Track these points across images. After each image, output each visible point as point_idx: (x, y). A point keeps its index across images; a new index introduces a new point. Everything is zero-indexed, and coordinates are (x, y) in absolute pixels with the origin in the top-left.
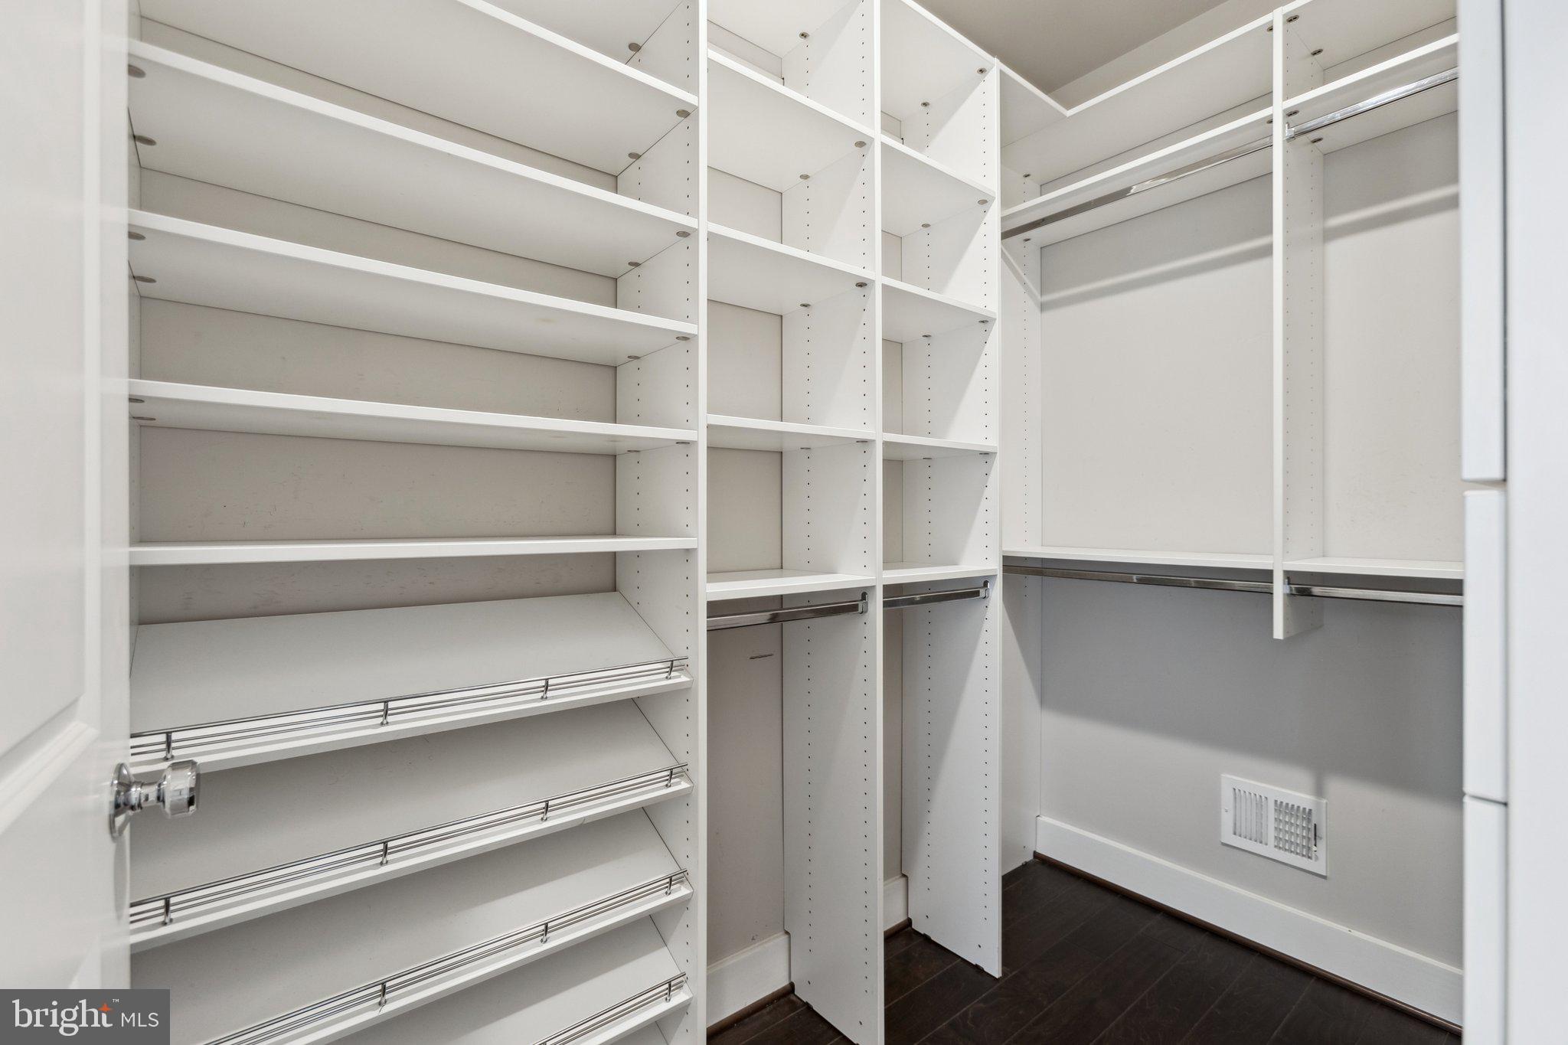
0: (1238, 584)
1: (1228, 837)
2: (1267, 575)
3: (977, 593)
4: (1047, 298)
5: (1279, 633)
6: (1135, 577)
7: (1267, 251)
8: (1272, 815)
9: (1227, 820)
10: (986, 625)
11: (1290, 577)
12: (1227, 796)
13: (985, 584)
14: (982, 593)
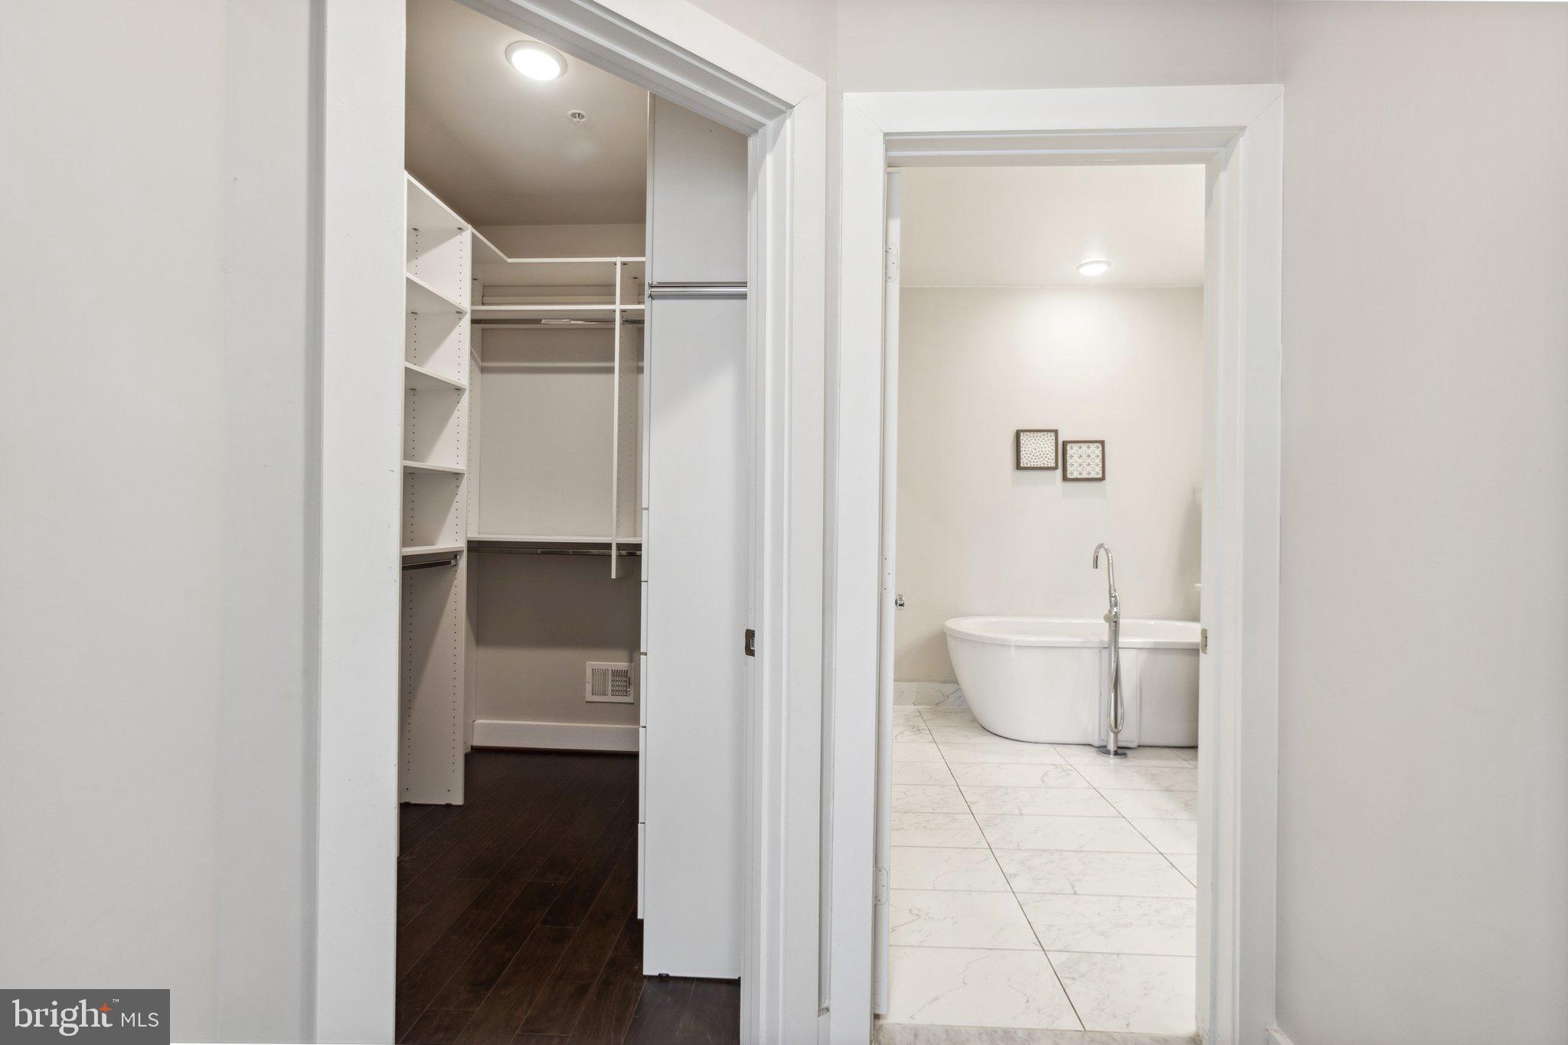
0: (595, 551)
1: (589, 697)
2: (608, 546)
3: (449, 563)
4: (485, 364)
5: (614, 576)
6: (539, 550)
7: (611, 370)
8: (610, 678)
9: (589, 687)
10: (456, 582)
11: (620, 546)
12: (589, 674)
13: (455, 557)
14: (453, 562)
